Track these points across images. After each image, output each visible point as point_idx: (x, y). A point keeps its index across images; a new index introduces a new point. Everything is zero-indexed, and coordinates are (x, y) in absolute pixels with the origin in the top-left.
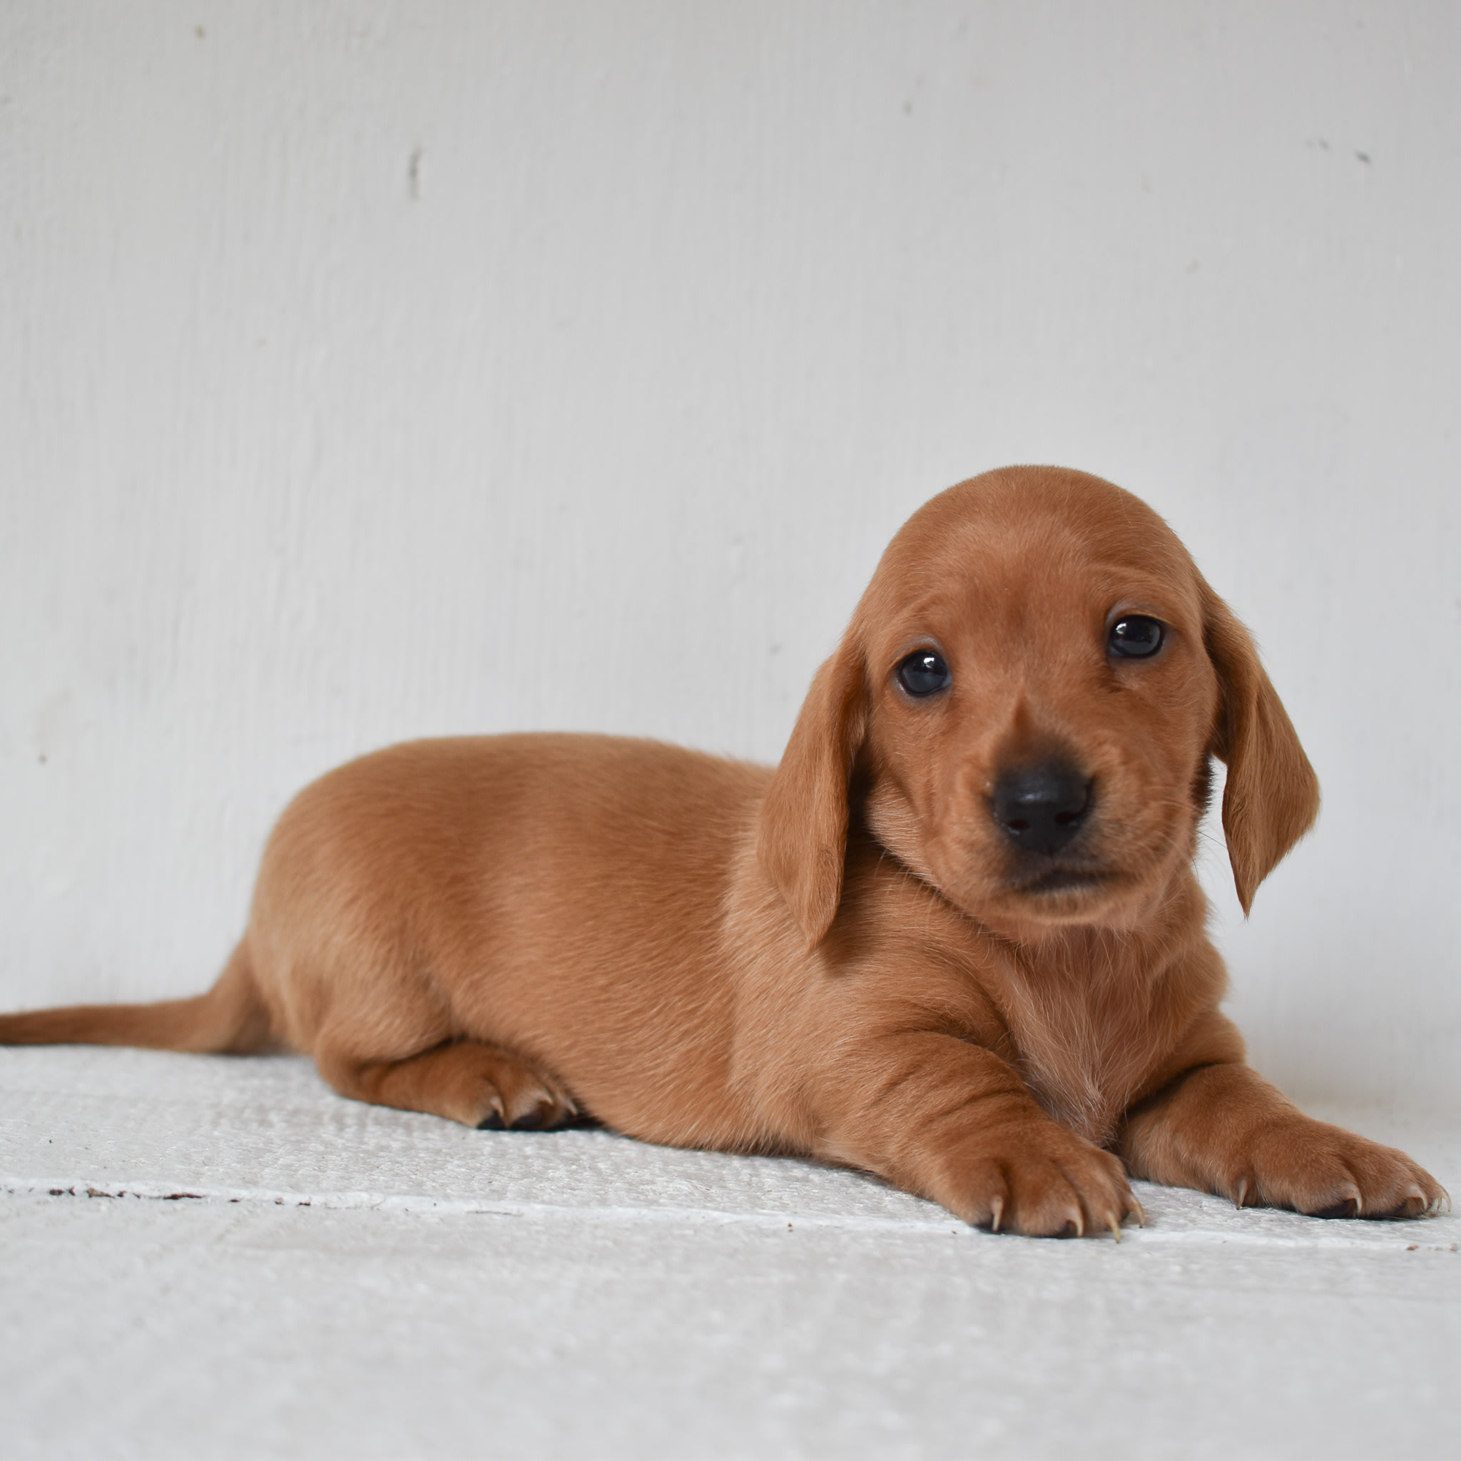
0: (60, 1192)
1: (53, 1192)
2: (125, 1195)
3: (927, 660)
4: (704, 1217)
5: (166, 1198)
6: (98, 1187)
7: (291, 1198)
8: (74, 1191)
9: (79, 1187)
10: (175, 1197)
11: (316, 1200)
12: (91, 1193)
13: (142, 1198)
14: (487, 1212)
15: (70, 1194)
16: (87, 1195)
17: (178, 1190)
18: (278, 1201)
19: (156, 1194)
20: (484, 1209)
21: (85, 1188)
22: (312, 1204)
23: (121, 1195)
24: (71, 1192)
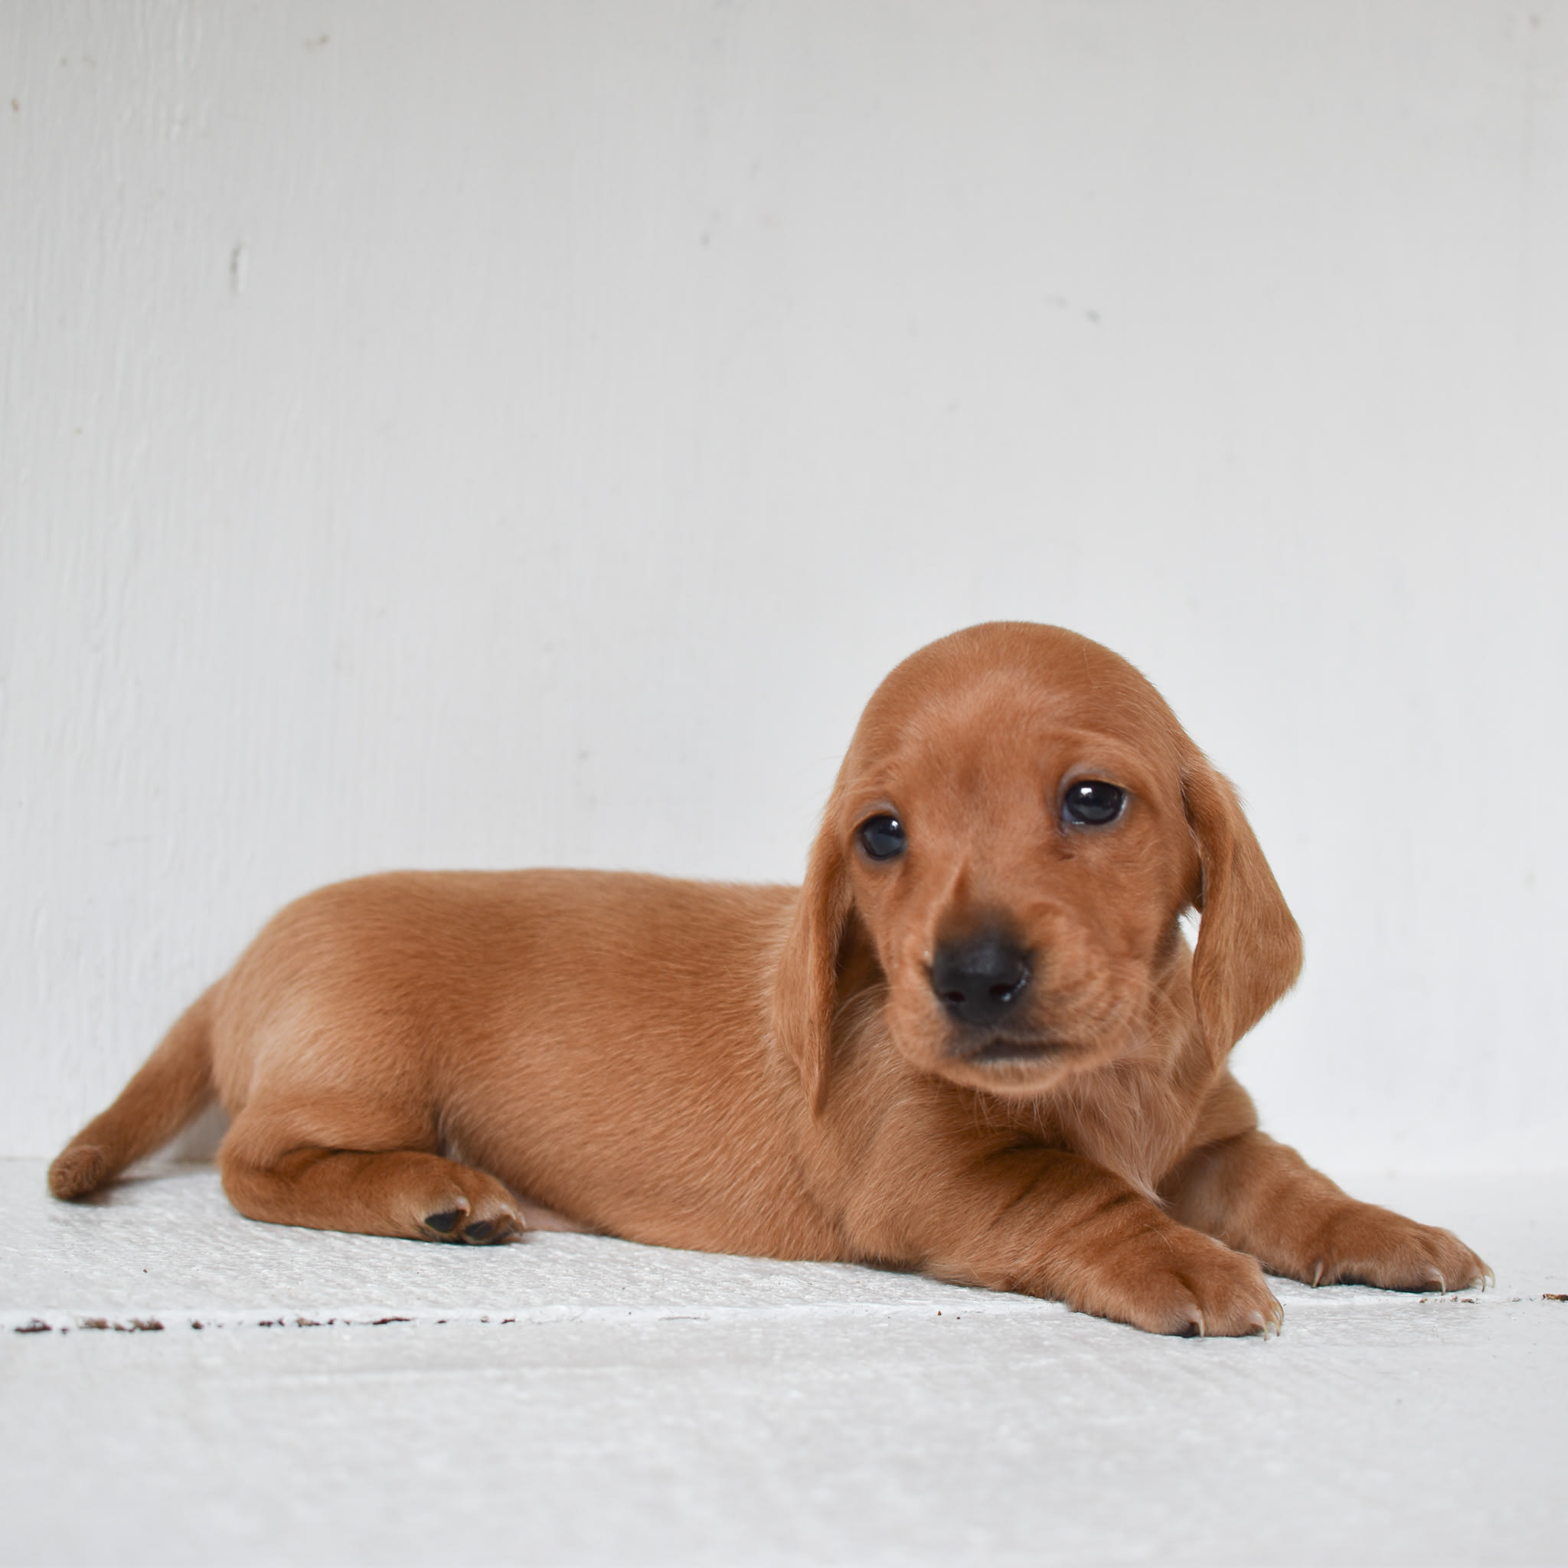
0: (269, 1324)
1: (262, 1324)
2: (335, 1322)
3: (895, 824)
4: (867, 1311)
5: (376, 1323)
6: (308, 1316)
7: (497, 1317)
8: (284, 1321)
9: (289, 1317)
10: (384, 1322)
11: (521, 1315)
12: (301, 1323)
13: (352, 1324)
14: (677, 1318)
15: (280, 1325)
16: (297, 1324)
17: (388, 1314)
18: (484, 1319)
19: (367, 1319)
20: (676, 1315)
21: (296, 1318)
22: (517, 1320)
23: (331, 1323)
24: (281, 1323)
